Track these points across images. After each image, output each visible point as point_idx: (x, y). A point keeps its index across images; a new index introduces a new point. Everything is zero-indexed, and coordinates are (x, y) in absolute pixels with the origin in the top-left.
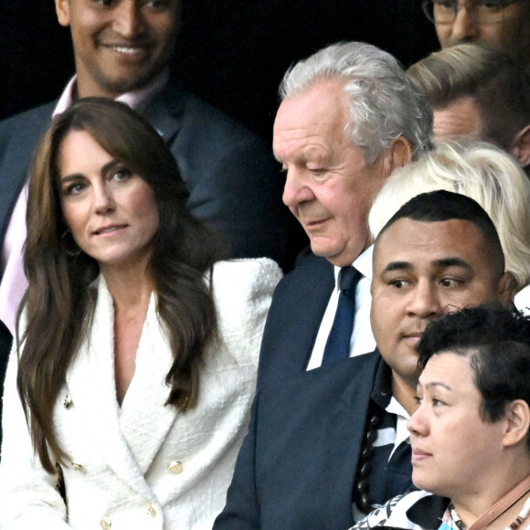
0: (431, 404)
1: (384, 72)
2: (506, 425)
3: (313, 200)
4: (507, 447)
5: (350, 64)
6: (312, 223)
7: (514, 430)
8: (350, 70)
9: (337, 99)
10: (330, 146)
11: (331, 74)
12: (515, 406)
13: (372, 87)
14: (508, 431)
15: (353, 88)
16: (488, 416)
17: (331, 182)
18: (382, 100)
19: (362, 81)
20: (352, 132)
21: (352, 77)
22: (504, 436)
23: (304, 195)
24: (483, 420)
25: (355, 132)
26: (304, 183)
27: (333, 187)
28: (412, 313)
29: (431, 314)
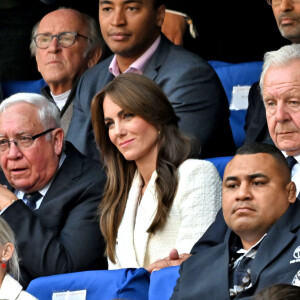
28: (237, 200)
29: (246, 199)
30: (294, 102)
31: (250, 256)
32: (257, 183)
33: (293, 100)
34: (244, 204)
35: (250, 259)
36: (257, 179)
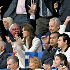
22: (65, 43)
29: (52, 41)
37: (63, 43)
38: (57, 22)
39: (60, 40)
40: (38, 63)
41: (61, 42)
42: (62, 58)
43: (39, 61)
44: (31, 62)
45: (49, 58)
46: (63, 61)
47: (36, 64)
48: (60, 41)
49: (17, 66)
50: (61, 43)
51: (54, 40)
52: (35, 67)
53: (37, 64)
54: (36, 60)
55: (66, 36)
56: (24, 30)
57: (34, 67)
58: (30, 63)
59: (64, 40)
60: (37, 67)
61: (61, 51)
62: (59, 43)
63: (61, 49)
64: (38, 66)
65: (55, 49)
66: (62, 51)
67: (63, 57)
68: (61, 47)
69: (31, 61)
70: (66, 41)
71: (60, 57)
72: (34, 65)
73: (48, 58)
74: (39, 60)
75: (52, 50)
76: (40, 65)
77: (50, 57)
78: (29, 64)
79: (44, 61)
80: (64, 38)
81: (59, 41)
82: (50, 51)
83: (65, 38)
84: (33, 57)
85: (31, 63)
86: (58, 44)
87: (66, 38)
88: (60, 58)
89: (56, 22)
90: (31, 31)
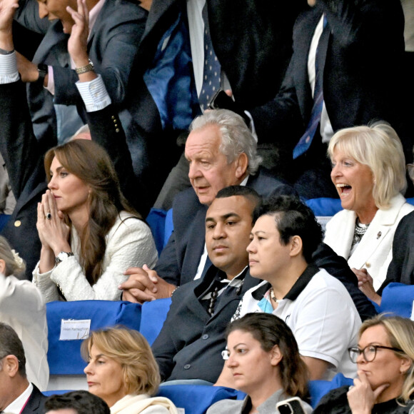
0: (258, 240)
1: (238, 123)
2: (291, 246)
3: (202, 177)
4: (292, 257)
5: (222, 119)
6: (201, 188)
7: (295, 249)
8: (222, 122)
9: (217, 134)
10: (213, 153)
11: (214, 122)
12: (295, 239)
13: (232, 130)
14: (292, 250)
15: (224, 129)
16: (283, 242)
17: (211, 170)
18: (236, 135)
19: (228, 127)
20: (222, 149)
21: (223, 125)
22: (290, 252)
23: (198, 174)
24: (281, 244)
25: (224, 149)
26: (199, 169)
27: (212, 172)
28: (214, 239)
29: (220, 238)
30: (205, 162)
31: (233, 285)
32: (230, 223)
33: (203, 160)
34: (220, 243)
35: (233, 288)
36: (230, 219)
37: (276, 253)
38: (232, 136)
39: (261, 235)
40: (139, 364)
41: (265, 243)
42: (271, 338)
43: (143, 350)
44: (99, 357)
45: (205, 337)
46: (277, 350)
47: (123, 365)
48: (260, 238)
49: (12, 378)
50: (267, 249)
51: (233, 232)
52: (122, 384)
53: (133, 366)
54: (125, 347)
55: (298, 214)
56: (58, 170)
57: (117, 388)
58: (92, 361)
59: (286, 235)
60: (130, 384)
61: (266, 296)
62: (256, 253)
63: (268, 287)
64: (139, 380)
65: (238, 285)
66: (275, 299)
67: (271, 328)
68: (266, 275)
69: (94, 352)
70: (298, 241)
71: (258, 332)
72: (112, 374)
73: (198, 336)
74: (144, 346)
75: (220, 292)
76: (148, 372)
77: (206, 332)
78: (86, 370)
79: (174, 352)
80: (285, 226)
81: (255, 239)
82: (208, 297)
83: (289, 225)
84: (106, 332)
85: (98, 362)
86: (251, 257)
87: (298, 220)
88: (256, 337)
89: (226, 140)
90: (97, 177)
